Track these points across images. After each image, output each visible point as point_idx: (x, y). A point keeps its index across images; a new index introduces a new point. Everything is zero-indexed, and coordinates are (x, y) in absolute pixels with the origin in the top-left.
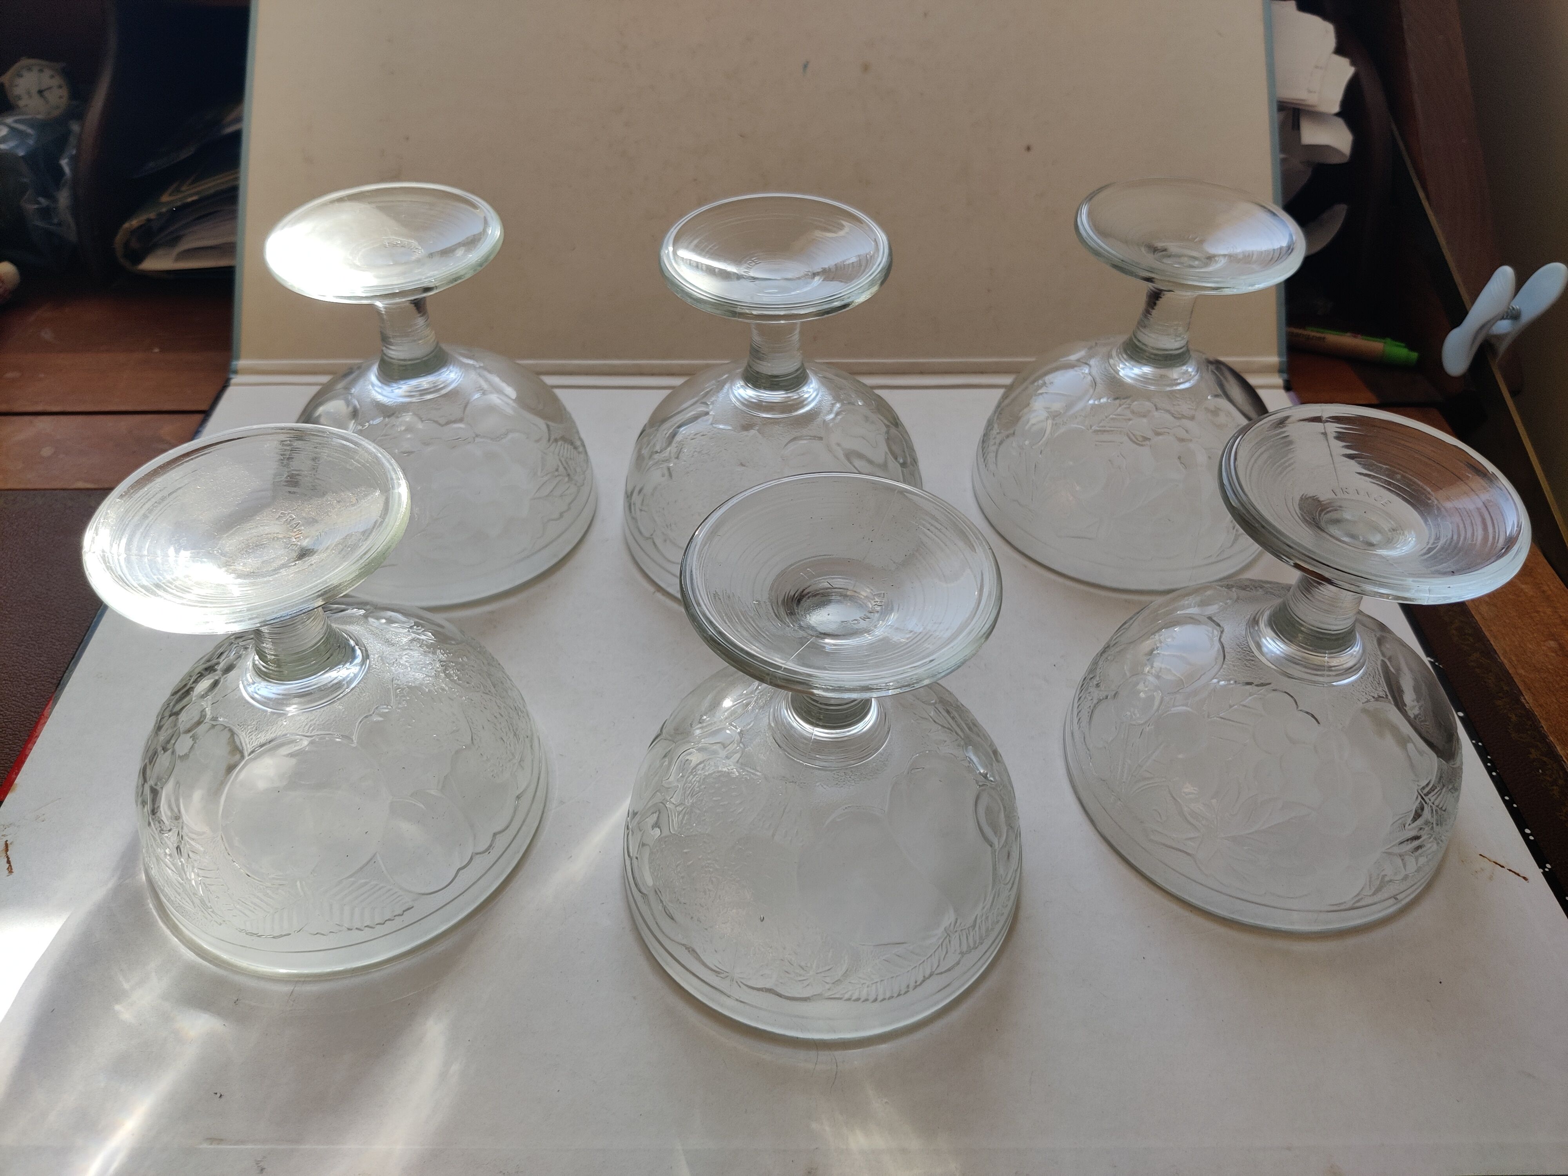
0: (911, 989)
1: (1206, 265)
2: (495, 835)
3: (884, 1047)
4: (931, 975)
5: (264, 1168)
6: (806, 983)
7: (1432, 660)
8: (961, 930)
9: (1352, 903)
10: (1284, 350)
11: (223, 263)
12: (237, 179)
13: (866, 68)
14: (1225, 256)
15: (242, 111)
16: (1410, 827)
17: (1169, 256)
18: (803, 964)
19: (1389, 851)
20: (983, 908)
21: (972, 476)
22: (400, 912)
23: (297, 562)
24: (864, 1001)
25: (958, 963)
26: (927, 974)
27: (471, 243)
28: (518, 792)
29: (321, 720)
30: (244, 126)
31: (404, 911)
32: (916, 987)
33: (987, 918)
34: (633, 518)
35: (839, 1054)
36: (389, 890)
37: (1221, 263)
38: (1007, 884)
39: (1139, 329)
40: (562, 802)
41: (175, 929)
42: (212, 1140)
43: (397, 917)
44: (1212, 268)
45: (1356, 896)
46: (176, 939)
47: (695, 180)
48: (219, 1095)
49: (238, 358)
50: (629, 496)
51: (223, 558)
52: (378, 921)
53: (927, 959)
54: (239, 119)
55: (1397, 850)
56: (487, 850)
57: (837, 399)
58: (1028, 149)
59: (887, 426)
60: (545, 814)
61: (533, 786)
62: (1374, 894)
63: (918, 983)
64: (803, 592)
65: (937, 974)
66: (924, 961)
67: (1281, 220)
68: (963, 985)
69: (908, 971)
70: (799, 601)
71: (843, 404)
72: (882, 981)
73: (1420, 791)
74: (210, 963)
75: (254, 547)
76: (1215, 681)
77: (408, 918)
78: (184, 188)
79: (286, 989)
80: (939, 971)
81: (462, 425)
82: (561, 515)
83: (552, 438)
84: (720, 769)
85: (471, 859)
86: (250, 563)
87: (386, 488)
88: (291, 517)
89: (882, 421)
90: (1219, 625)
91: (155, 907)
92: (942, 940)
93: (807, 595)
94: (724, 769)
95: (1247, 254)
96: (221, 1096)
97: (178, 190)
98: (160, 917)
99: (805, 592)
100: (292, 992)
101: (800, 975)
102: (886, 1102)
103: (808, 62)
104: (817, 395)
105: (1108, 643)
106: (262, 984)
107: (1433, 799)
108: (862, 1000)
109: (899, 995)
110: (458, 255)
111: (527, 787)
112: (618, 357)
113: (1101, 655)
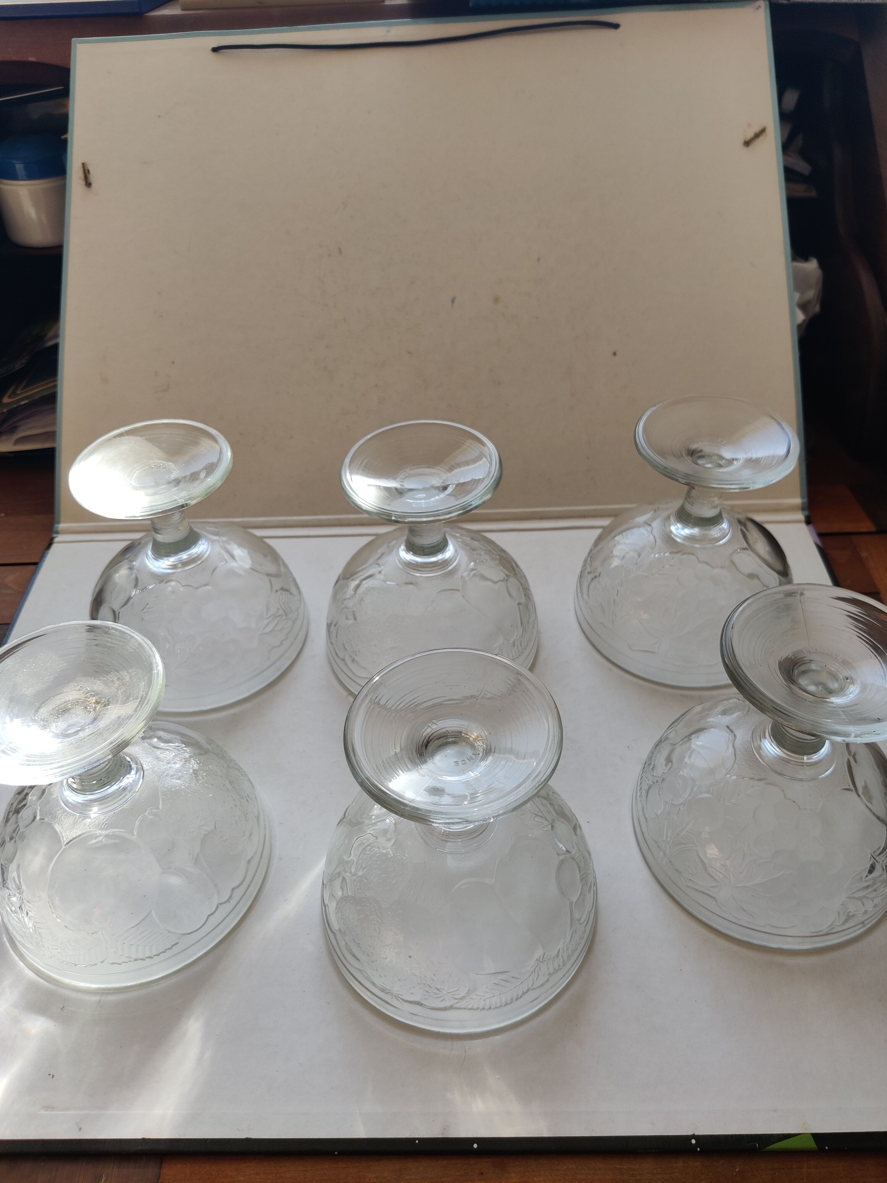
0: (514, 1001)
2: (233, 890)
3: (498, 1038)
4: (528, 990)
5: (82, 1128)
6: (442, 998)
8: (548, 960)
9: (828, 929)
10: (805, 492)
11: (47, 445)
12: (55, 386)
13: (496, 300)
15: (58, 329)
16: (867, 879)
17: (704, 457)
18: (438, 987)
19: (853, 895)
20: (564, 943)
21: (574, 602)
22: (170, 947)
23: (90, 726)
24: (481, 1010)
25: (548, 981)
26: (525, 990)
27: (210, 469)
28: (249, 858)
29: (112, 820)
30: (60, 340)
31: (173, 946)
32: (517, 999)
33: (568, 949)
34: (332, 643)
35: (467, 1043)
36: (162, 933)
38: (581, 924)
40: (281, 859)
41: (21, 957)
42: (47, 1108)
43: (167, 951)
44: (733, 467)
45: (830, 926)
46: (22, 964)
47: (376, 386)
48: (51, 1076)
49: (59, 523)
50: (329, 626)
51: (42, 723)
52: (154, 953)
53: (525, 980)
54: (57, 336)
55: (857, 895)
56: (228, 901)
58: (615, 354)
60: (269, 868)
61: (259, 852)
62: (843, 924)
63: (519, 996)
64: (430, 737)
65: (531, 990)
66: (522, 982)
68: (554, 992)
69: (511, 990)
70: (426, 746)
72: (493, 996)
73: (873, 854)
74: (46, 981)
75: (63, 711)
76: (728, 776)
77: (176, 949)
78: (19, 392)
79: (95, 998)
80: (532, 988)
81: (209, 587)
82: (282, 643)
83: (274, 590)
84: (381, 851)
85: (217, 907)
86: (60, 725)
87: (149, 668)
88: (87, 689)
90: (732, 732)
91: (8, 941)
92: (534, 968)
93: (432, 739)
94: (384, 851)
96: (53, 1076)
97: (14, 394)
98: (11, 947)
99: (431, 738)
100: (100, 1001)
101: (437, 994)
102: (498, 1078)
103: (455, 298)
105: (661, 738)
106: (80, 996)
107: (882, 859)
108: (480, 1009)
109: (506, 1004)
110: (201, 477)
111: (256, 853)
112: (324, 513)
113: (656, 748)
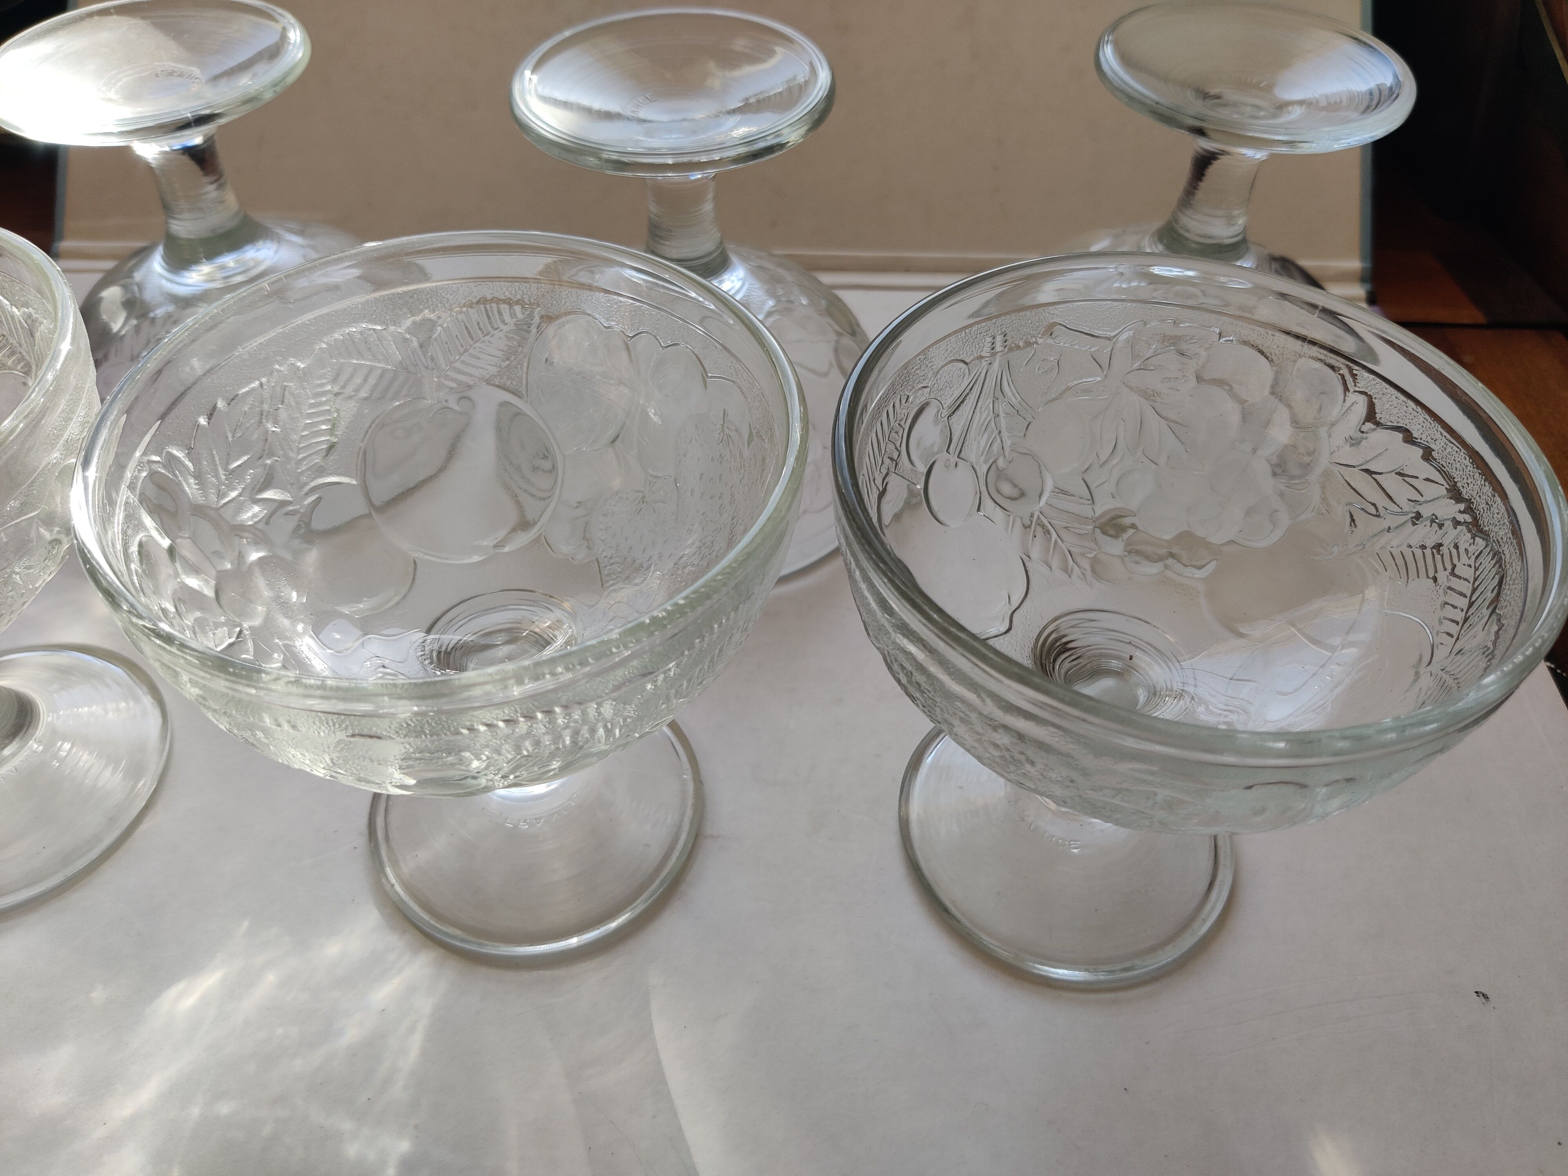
1: (1274, 116)
7: (1553, 666)
14: (1301, 103)
17: (1225, 105)
27: (265, 57)
37: (1297, 112)
39: (1180, 210)
44: (1283, 119)
57: (772, 294)
59: (839, 334)
67: (1380, 53)
71: (778, 301)
89: (832, 327)
95: (1332, 102)
104: (743, 285)
